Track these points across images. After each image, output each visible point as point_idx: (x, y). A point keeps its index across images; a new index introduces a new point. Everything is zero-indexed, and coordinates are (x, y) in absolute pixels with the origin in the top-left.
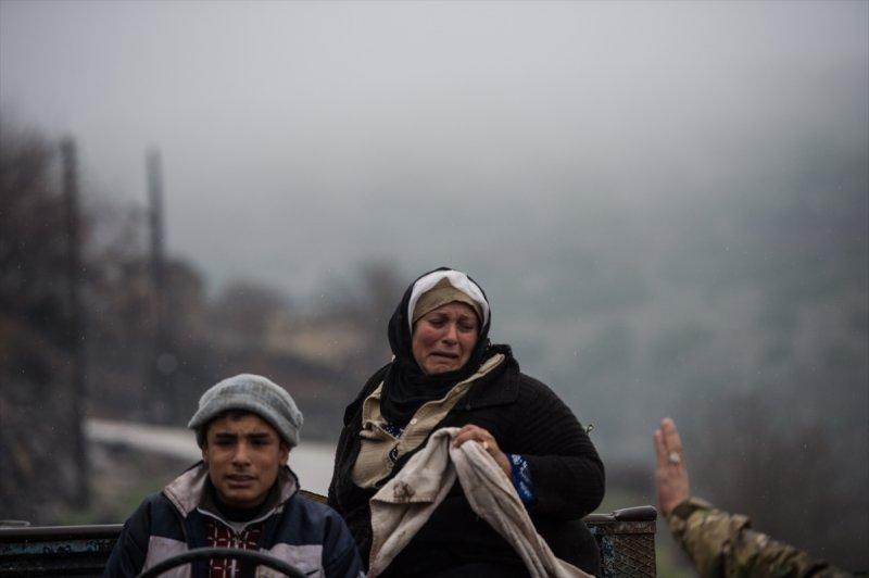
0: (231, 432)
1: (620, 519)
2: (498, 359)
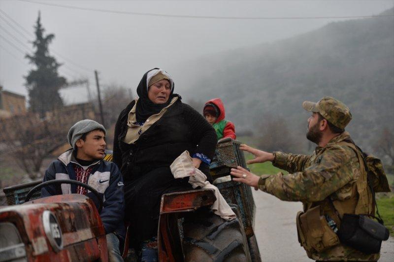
2: (175, 99)
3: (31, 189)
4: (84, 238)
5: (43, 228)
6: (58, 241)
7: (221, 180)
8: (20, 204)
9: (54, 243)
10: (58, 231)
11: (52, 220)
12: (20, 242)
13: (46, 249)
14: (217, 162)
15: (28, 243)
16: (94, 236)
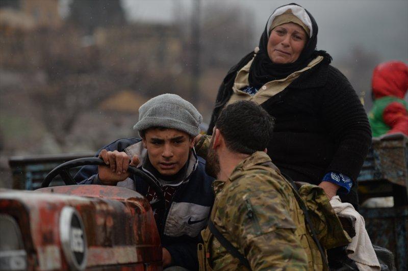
0: (160, 138)
1: (383, 140)
2: (319, 59)
3: (56, 167)
4: (122, 260)
5: (59, 234)
6: (79, 256)
7: (376, 203)
8: (34, 189)
9: (72, 259)
10: (80, 240)
11: (75, 222)
12: (19, 248)
13: (58, 265)
14: (374, 172)
15: (31, 252)
16: (141, 260)
